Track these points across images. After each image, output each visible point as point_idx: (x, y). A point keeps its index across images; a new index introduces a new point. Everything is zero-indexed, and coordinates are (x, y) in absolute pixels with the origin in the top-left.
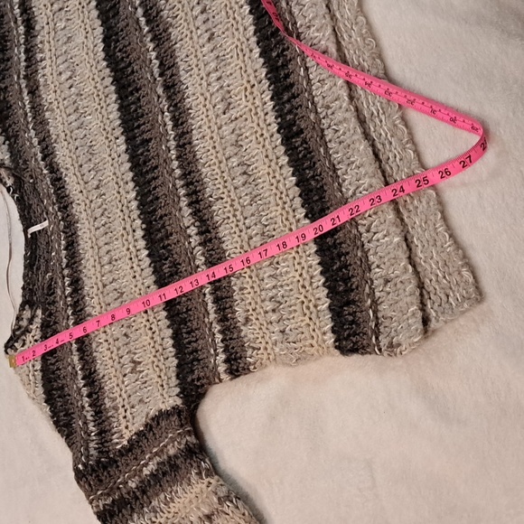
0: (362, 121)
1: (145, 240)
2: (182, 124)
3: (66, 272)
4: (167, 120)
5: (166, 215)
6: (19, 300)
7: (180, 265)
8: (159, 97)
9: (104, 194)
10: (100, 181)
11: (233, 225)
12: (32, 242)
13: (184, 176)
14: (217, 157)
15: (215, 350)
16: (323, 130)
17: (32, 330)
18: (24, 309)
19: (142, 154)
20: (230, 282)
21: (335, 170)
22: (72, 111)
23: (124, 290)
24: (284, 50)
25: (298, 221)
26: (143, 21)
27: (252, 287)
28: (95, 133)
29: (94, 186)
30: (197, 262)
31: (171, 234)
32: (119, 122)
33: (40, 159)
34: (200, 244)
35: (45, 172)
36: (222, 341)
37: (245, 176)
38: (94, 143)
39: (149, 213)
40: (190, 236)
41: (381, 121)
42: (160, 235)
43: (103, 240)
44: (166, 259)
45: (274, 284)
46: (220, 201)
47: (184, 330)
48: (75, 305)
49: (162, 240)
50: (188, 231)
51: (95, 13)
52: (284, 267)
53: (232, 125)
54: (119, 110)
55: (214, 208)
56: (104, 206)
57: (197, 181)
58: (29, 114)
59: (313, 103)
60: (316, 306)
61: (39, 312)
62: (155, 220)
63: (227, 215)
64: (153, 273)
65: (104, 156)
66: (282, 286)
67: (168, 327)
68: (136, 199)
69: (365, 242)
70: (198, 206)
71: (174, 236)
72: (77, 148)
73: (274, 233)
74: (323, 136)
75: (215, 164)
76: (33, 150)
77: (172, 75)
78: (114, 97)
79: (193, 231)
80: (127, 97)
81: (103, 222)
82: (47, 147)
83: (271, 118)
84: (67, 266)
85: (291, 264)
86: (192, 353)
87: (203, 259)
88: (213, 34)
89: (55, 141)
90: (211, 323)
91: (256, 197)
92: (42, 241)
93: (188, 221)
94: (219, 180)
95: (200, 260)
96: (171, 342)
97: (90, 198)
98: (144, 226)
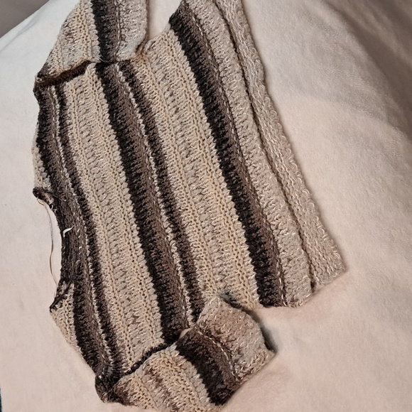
0: (270, 161)
1: (140, 237)
2: (161, 164)
3: (89, 259)
4: (151, 161)
5: (152, 221)
6: (59, 278)
7: (162, 252)
8: (146, 147)
9: (113, 208)
10: (110, 200)
11: (194, 226)
12: (66, 240)
13: (163, 196)
14: (183, 184)
15: (185, 307)
16: (247, 167)
17: (66, 297)
18: (62, 284)
19: (136, 182)
20: (193, 263)
21: (255, 191)
22: (91, 156)
23: (127, 270)
24: (222, 118)
25: (234, 223)
26: (133, 100)
27: (207, 266)
28: (106, 169)
29: (106, 204)
30: (173, 251)
31: (156, 233)
32: (121, 163)
33: (70, 186)
34: (174, 239)
35: (74, 194)
36: (190, 301)
37: (201, 196)
38: (105, 176)
39: (141, 220)
40: (168, 234)
41: (282, 161)
42: (148, 234)
43: (112, 238)
44: (153, 249)
45: (220, 263)
46: (186, 211)
47: (165, 295)
48: (96, 280)
49: (150, 237)
50: (167, 231)
51: (103, 95)
52: (226, 252)
53: (192, 164)
54: (120, 155)
55: (181, 216)
56: (113, 216)
57: (171, 199)
58: (63, 158)
59: (240, 150)
60: (247, 277)
61: (72, 286)
62: (146, 224)
63: (190, 220)
64: (145, 258)
65: (112, 184)
66: (226, 265)
67: (155, 293)
68: (133, 211)
69: (275, 235)
70: (172, 215)
71: (158, 234)
72: (94, 180)
73: (220, 231)
74: (247, 171)
75: (182, 188)
76: (66, 181)
77: (154, 134)
78: (117, 147)
79: (169, 230)
80: (125, 147)
81: (112, 226)
82: (75, 178)
83: (215, 160)
84: (90, 255)
85: (231, 251)
86: (170, 309)
87: (176, 248)
88: (178, 109)
89: (80, 175)
90: (183, 290)
91: (208, 208)
92: (72, 239)
93: (166, 224)
94: (185, 198)
95: (174, 249)
96: (157, 303)
97: (104, 211)
98: (138, 228)
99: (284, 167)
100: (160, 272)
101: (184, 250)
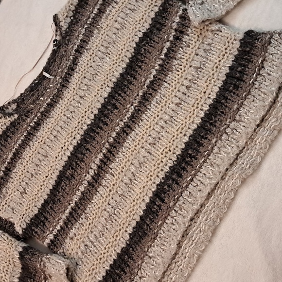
0: (185, 235)
1: (74, 148)
2: (133, 122)
3: (39, 114)
4: (131, 111)
5: (90, 151)
6: (16, 97)
7: (74, 179)
8: (138, 95)
9: (81, 104)
10: (85, 96)
12: (41, 78)
13: (111, 145)
14: (129, 156)
15: (53, 230)
16: (169, 215)
17: (7, 119)
18: (14, 103)
19: (108, 110)
20: (82, 214)
21: (155, 238)
22: (105, 45)
23: (49, 156)
24: (194, 157)
25: (126, 231)
26: (165, 51)
27: (86, 230)
28: (103, 70)
29: (81, 95)
31: (84, 162)
32: (115, 80)
33: (75, 48)
34: (88, 182)
35: (71, 57)
36: (58, 230)
38: (99, 74)
39: (86, 140)
42: (80, 155)
43: (61, 123)
44: (72, 169)
45: (93, 240)
46: (112, 176)
47: (51, 205)
48: (29, 134)
49: (78, 158)
50: (90, 170)
51: (153, 15)
52: (103, 240)
53: (147, 154)
55: (107, 175)
56: (75, 110)
57: (113, 155)
58: (90, 19)
59: (178, 198)
60: (96, 274)
61: (16, 116)
62: (84, 147)
63: (108, 185)
64: (63, 167)
65: (96, 87)
66: (95, 246)
67: (47, 195)
68: (88, 126)
70: (103, 165)
71: (83, 164)
72: (91, 67)
73: (114, 221)
74: (166, 218)
75: (126, 158)
76: (76, 41)
77: (151, 94)
78: (125, 66)
79: (92, 172)
80: (128, 74)
81: (69, 116)
82: (82, 47)
83: (162, 175)
84: (41, 113)
86: (45, 217)
87: (83, 190)
88: (181, 104)
89: (87, 50)
90: (61, 218)
91: (124, 196)
92: (45, 83)
93: (94, 166)
94: (120, 167)
95: (82, 189)
96: (42, 202)
97: (75, 97)
98: (79, 142)
99: (188, 250)
100: (62, 188)
101: (86, 198)
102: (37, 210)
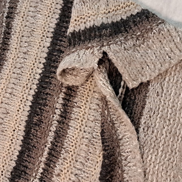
1: (33, 97)
5: (50, 95)
7: (43, 123)
9: (26, 59)
10: (28, 51)
11: (79, 125)
15: (36, 175)
19: (55, 56)
20: (61, 151)
22: (33, 6)
23: (10, 112)
27: (70, 162)
28: (39, 26)
29: (24, 52)
30: (51, 129)
31: (47, 105)
32: (53, 30)
33: (5, 16)
34: (58, 121)
35: (4, 24)
36: (41, 173)
37: (98, 107)
38: (35, 30)
39: (43, 87)
40: (55, 114)
41: (178, 140)
42: (41, 101)
43: (13, 80)
44: (38, 115)
45: (81, 168)
46: (79, 108)
47: (27, 154)
49: (41, 104)
50: (56, 111)
52: (90, 163)
54: (56, 24)
55: (74, 109)
56: (23, 65)
57: (74, 91)
62: (43, 93)
63: (78, 117)
64: (28, 116)
65: (37, 41)
66: (84, 172)
67: (20, 146)
68: (40, 74)
70: (67, 102)
71: (48, 107)
72: (26, 26)
73: (95, 144)
75: (87, 89)
76: (4, 9)
78: (58, 16)
79: (58, 112)
80: (64, 22)
81: (18, 72)
82: (12, 13)
85: (94, 164)
86: (24, 166)
89: (17, 14)
90: (41, 161)
91: (97, 120)
93: (58, 106)
94: (84, 98)
95: (53, 129)
96: (18, 153)
97: (19, 55)
98: (36, 90)
99: (177, 145)
100: (33, 135)
101: (60, 136)
102: (14, 163)
